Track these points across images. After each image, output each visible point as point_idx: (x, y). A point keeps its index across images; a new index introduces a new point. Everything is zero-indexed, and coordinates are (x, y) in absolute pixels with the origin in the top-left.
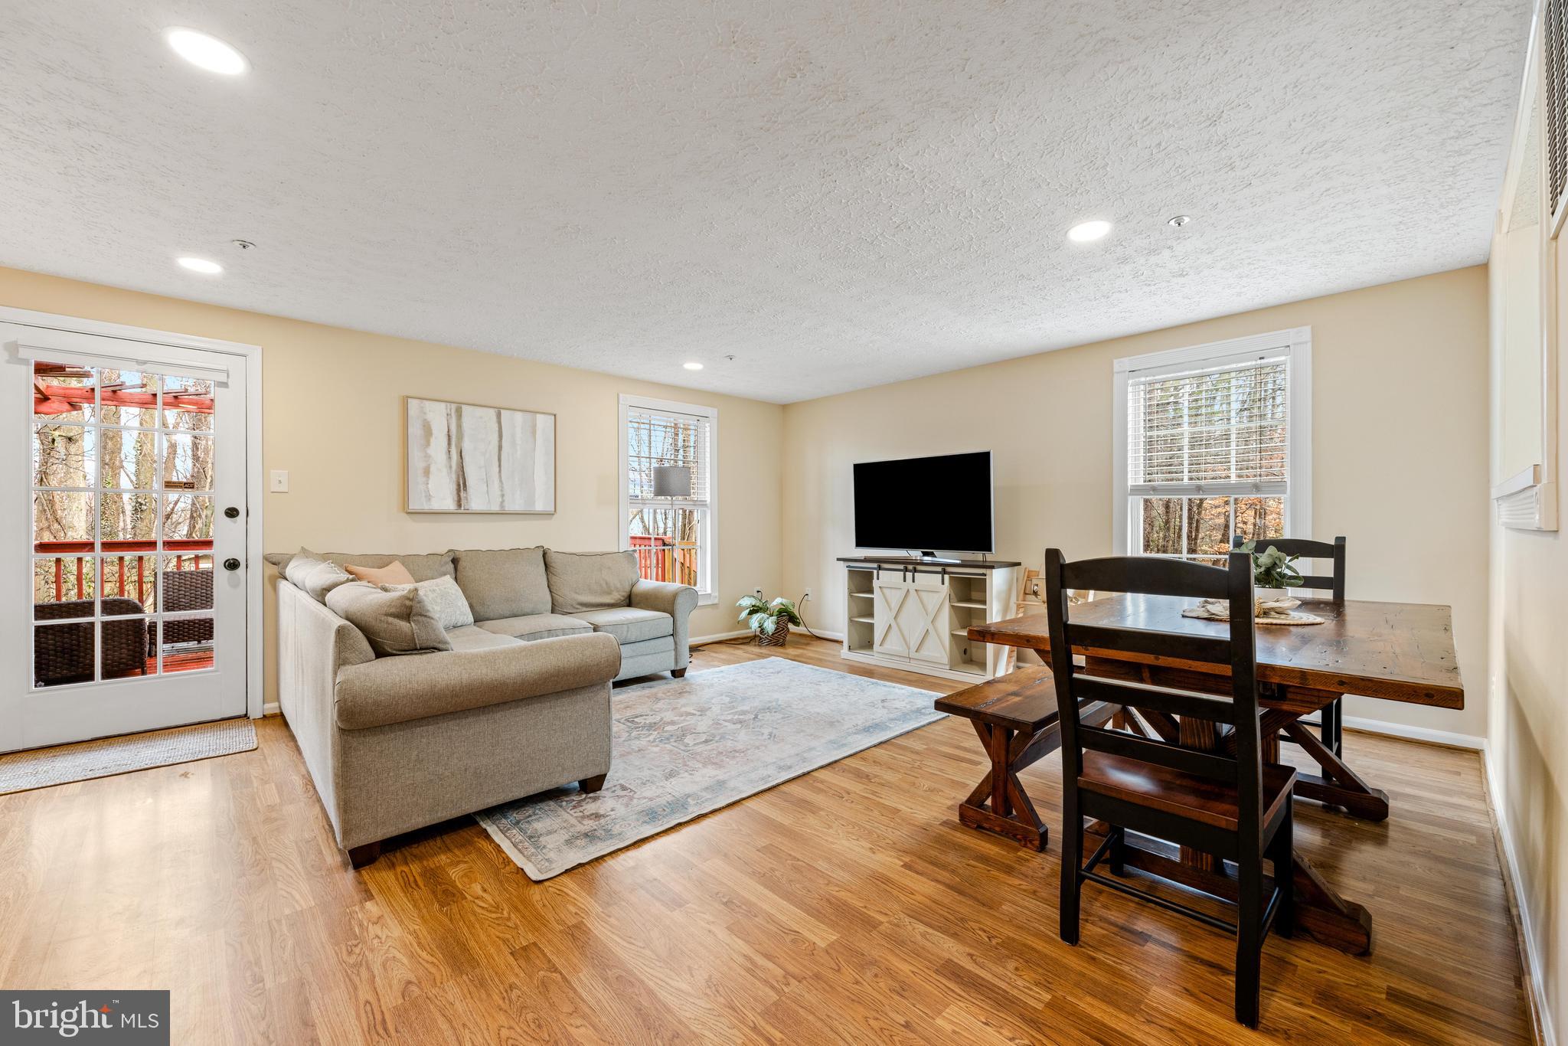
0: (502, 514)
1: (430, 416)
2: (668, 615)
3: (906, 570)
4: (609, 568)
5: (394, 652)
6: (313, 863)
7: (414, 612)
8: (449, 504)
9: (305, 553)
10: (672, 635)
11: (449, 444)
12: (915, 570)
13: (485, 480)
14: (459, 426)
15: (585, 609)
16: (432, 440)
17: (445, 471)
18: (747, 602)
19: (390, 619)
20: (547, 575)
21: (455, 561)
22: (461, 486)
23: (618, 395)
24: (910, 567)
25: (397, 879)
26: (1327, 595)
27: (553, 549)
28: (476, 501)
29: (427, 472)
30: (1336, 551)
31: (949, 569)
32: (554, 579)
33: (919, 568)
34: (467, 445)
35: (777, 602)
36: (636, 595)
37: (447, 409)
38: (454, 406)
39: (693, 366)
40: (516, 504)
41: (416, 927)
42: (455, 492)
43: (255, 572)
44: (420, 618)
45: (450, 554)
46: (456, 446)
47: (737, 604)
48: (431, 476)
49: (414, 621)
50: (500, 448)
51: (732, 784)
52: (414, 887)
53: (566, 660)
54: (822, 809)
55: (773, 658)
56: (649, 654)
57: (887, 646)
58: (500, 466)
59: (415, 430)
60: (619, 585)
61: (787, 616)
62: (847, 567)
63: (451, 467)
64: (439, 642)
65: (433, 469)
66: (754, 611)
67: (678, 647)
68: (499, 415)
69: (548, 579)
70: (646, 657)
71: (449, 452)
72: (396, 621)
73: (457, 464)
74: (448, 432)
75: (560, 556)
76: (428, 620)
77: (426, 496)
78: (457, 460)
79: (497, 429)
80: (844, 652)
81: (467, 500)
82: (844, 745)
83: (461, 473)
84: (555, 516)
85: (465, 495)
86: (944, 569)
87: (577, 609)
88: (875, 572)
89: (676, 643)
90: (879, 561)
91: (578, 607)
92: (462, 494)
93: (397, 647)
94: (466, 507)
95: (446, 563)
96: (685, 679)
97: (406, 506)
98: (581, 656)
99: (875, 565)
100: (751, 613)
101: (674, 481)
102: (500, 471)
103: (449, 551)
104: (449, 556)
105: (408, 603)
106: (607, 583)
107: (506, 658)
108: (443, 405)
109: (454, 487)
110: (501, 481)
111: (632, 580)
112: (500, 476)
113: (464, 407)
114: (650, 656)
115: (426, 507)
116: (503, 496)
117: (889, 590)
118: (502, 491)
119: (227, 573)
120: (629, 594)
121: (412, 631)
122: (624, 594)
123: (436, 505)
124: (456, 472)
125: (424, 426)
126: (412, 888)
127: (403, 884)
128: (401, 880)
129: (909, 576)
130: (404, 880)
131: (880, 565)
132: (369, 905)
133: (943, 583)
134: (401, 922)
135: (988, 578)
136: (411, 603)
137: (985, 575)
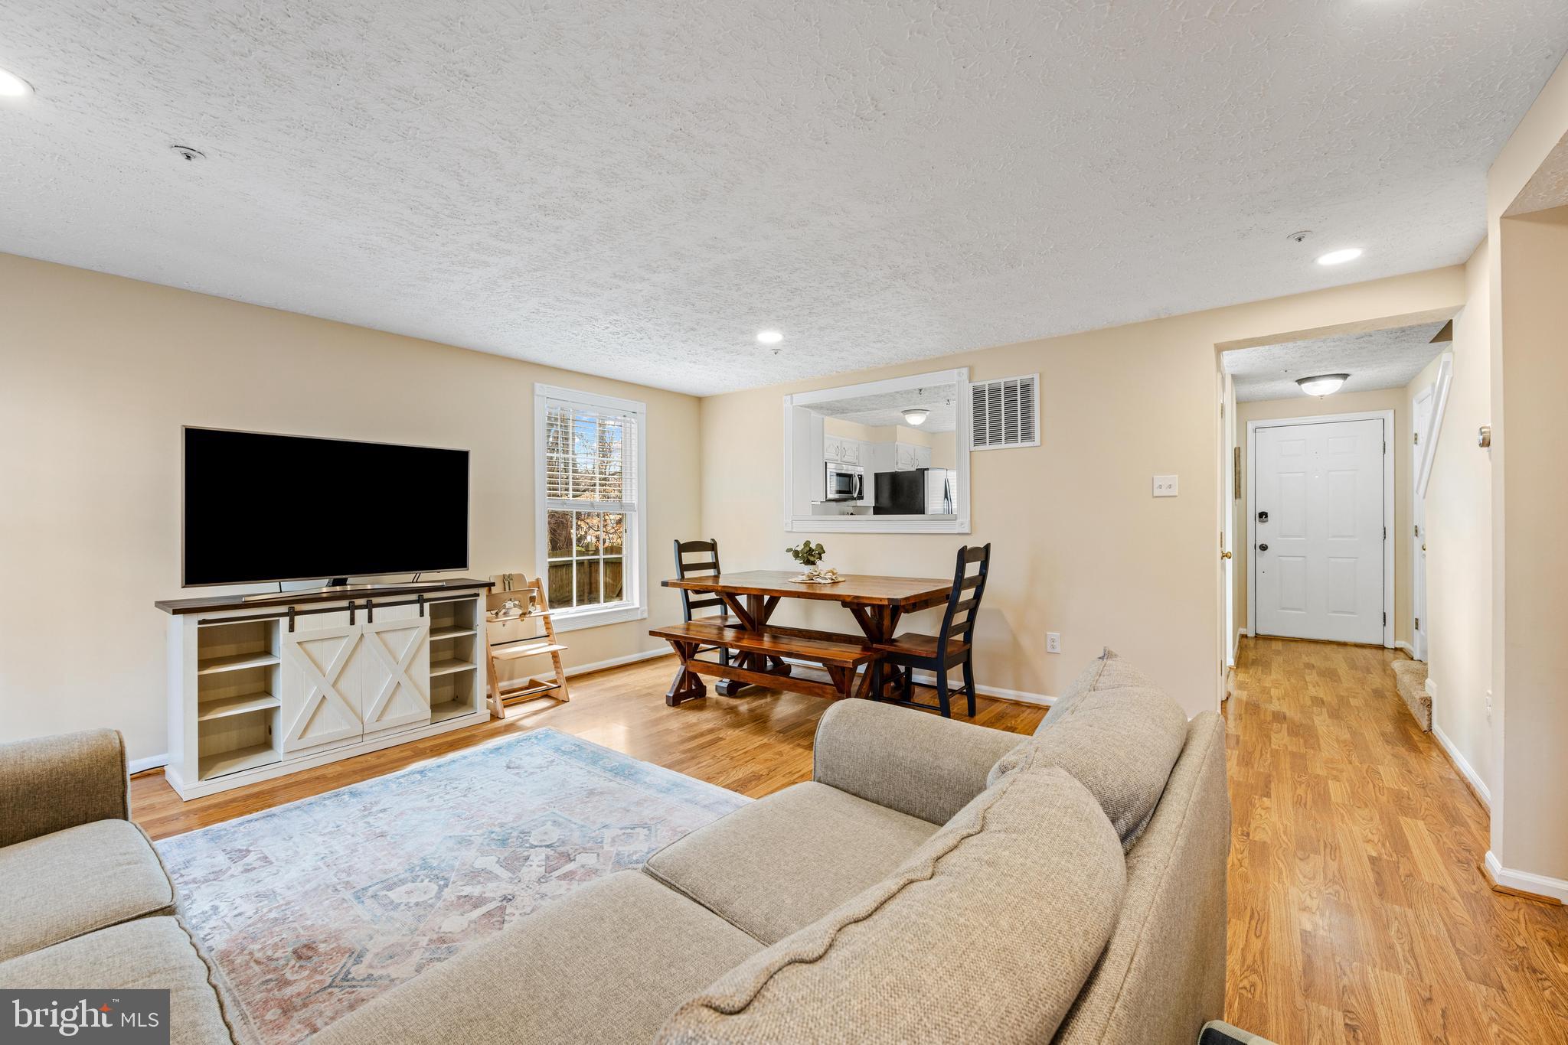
3: (353, 607)
12: (370, 606)
24: (362, 602)
25: (1268, 932)
31: (427, 595)
33: (377, 600)
41: (1276, 884)
52: (1256, 915)
57: (315, 734)
86: (419, 595)
88: (284, 622)
90: (292, 603)
99: (284, 609)
117: (318, 644)
126: (1259, 914)
127: (1265, 924)
128: (1264, 929)
129: (361, 615)
130: (1261, 928)
131: (293, 607)
132: (1309, 927)
133: (422, 614)
134: (1286, 894)
135: (480, 598)
137: (476, 595)
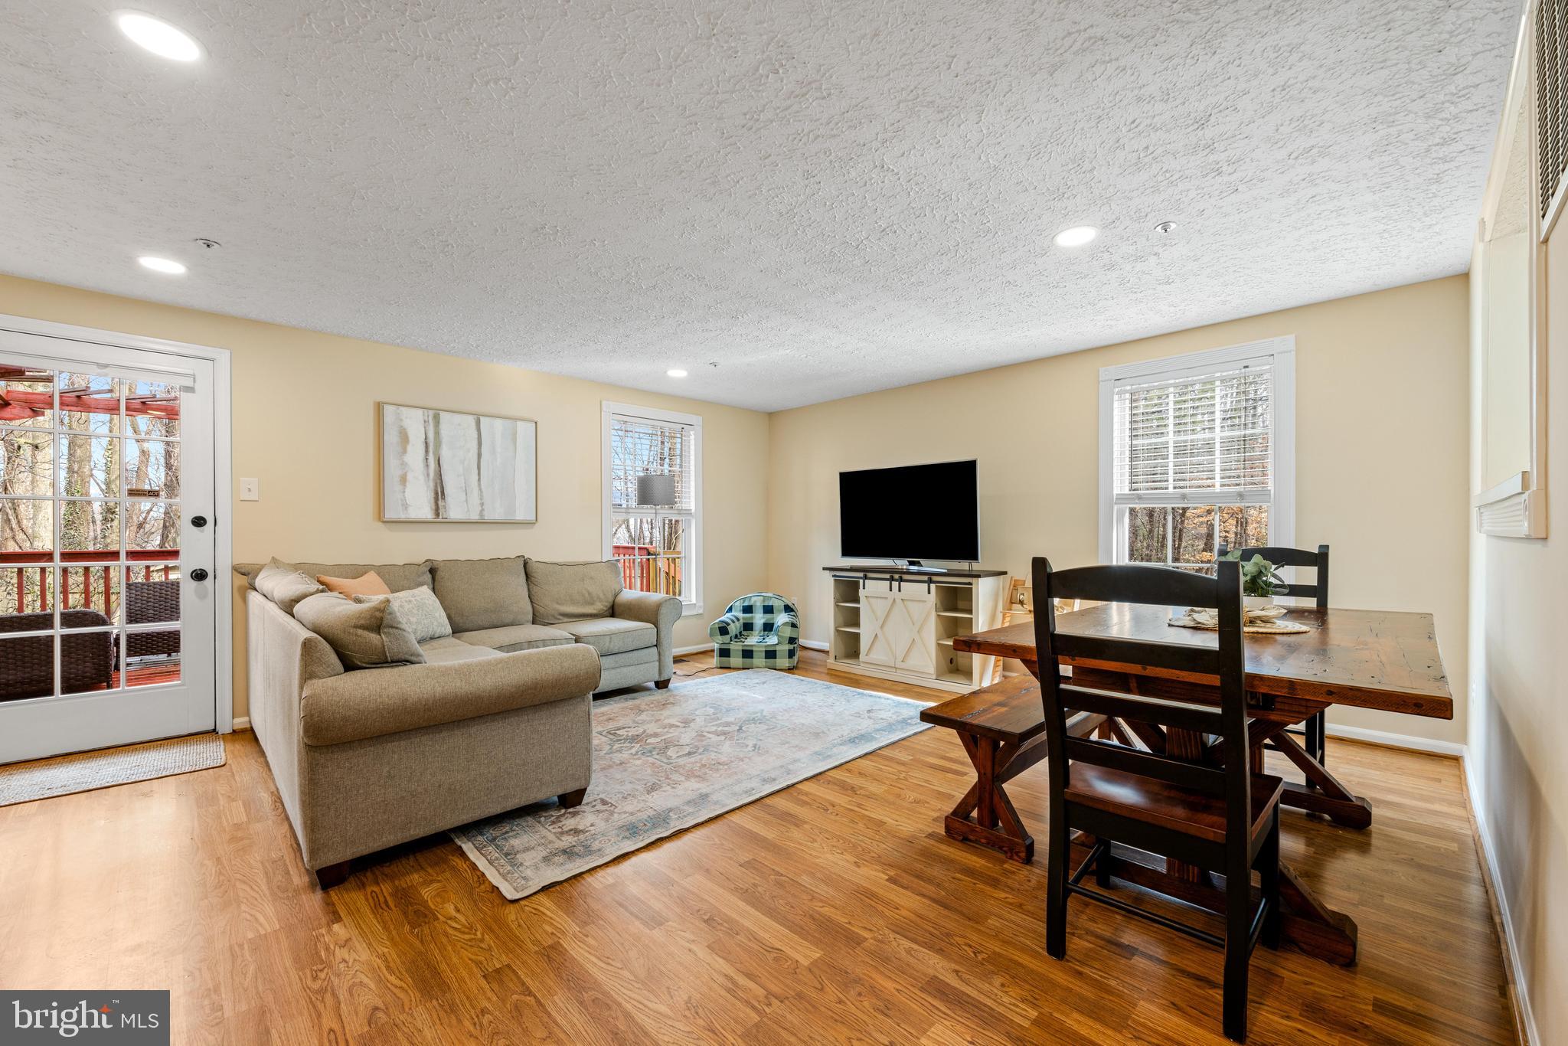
0: (482, 523)
1: (406, 423)
2: (652, 626)
3: (892, 579)
4: (591, 578)
5: (364, 665)
6: (279, 883)
7: (384, 624)
8: (427, 513)
9: (276, 563)
10: (656, 646)
11: (427, 451)
12: (901, 580)
13: (464, 489)
14: (437, 433)
15: (566, 620)
16: (409, 448)
17: (422, 478)
19: (360, 632)
20: (528, 585)
21: (433, 571)
22: (439, 494)
23: (601, 402)
24: (896, 576)
25: (367, 900)
26: (1311, 603)
27: (534, 559)
28: (455, 510)
29: (403, 480)
30: (1320, 559)
31: (935, 578)
32: (535, 589)
33: (905, 577)
34: (445, 453)
36: (621, 605)
37: (424, 415)
38: (431, 413)
39: (678, 372)
40: (496, 513)
41: (386, 950)
42: (433, 501)
43: (224, 582)
44: (391, 630)
45: (427, 564)
46: (434, 453)
48: (407, 484)
49: (385, 633)
50: (479, 455)
51: (714, 797)
52: (385, 907)
54: (806, 823)
56: (633, 665)
57: (872, 656)
58: (479, 474)
59: (391, 437)
60: (602, 596)
62: (833, 576)
63: (428, 475)
64: (412, 655)
65: (409, 477)
67: (662, 658)
68: (478, 423)
69: (529, 588)
70: (629, 668)
71: (427, 459)
72: (365, 633)
73: (435, 471)
74: (426, 439)
75: (541, 566)
76: (400, 632)
77: (403, 505)
78: (435, 468)
79: (477, 437)
80: (831, 660)
81: (445, 508)
82: (829, 756)
83: (439, 481)
84: (536, 525)
85: (443, 504)
86: (930, 579)
87: (559, 619)
88: (861, 582)
89: (659, 654)
90: (865, 570)
91: (560, 617)
92: (441, 503)
93: (367, 660)
94: (445, 516)
95: (424, 573)
96: (669, 691)
97: (382, 515)
99: (861, 575)
101: (658, 489)
102: (479, 480)
103: (427, 561)
104: (426, 566)
105: (378, 614)
106: (589, 593)
108: (420, 412)
109: (431, 495)
110: (480, 489)
111: (615, 590)
112: (479, 485)
113: (441, 413)
114: (633, 667)
115: (403, 516)
116: (482, 504)
117: (875, 599)
118: (481, 499)
119: (194, 584)
120: (612, 604)
121: (383, 643)
122: (607, 604)
123: (413, 514)
124: (434, 479)
125: (400, 433)
126: (382, 909)
127: (372, 905)
128: (371, 900)
129: (895, 585)
130: (374, 900)
131: (866, 573)
132: (336, 927)
133: (929, 592)
134: (370, 945)
135: (974, 587)
136: (381, 614)
137: (970, 584)
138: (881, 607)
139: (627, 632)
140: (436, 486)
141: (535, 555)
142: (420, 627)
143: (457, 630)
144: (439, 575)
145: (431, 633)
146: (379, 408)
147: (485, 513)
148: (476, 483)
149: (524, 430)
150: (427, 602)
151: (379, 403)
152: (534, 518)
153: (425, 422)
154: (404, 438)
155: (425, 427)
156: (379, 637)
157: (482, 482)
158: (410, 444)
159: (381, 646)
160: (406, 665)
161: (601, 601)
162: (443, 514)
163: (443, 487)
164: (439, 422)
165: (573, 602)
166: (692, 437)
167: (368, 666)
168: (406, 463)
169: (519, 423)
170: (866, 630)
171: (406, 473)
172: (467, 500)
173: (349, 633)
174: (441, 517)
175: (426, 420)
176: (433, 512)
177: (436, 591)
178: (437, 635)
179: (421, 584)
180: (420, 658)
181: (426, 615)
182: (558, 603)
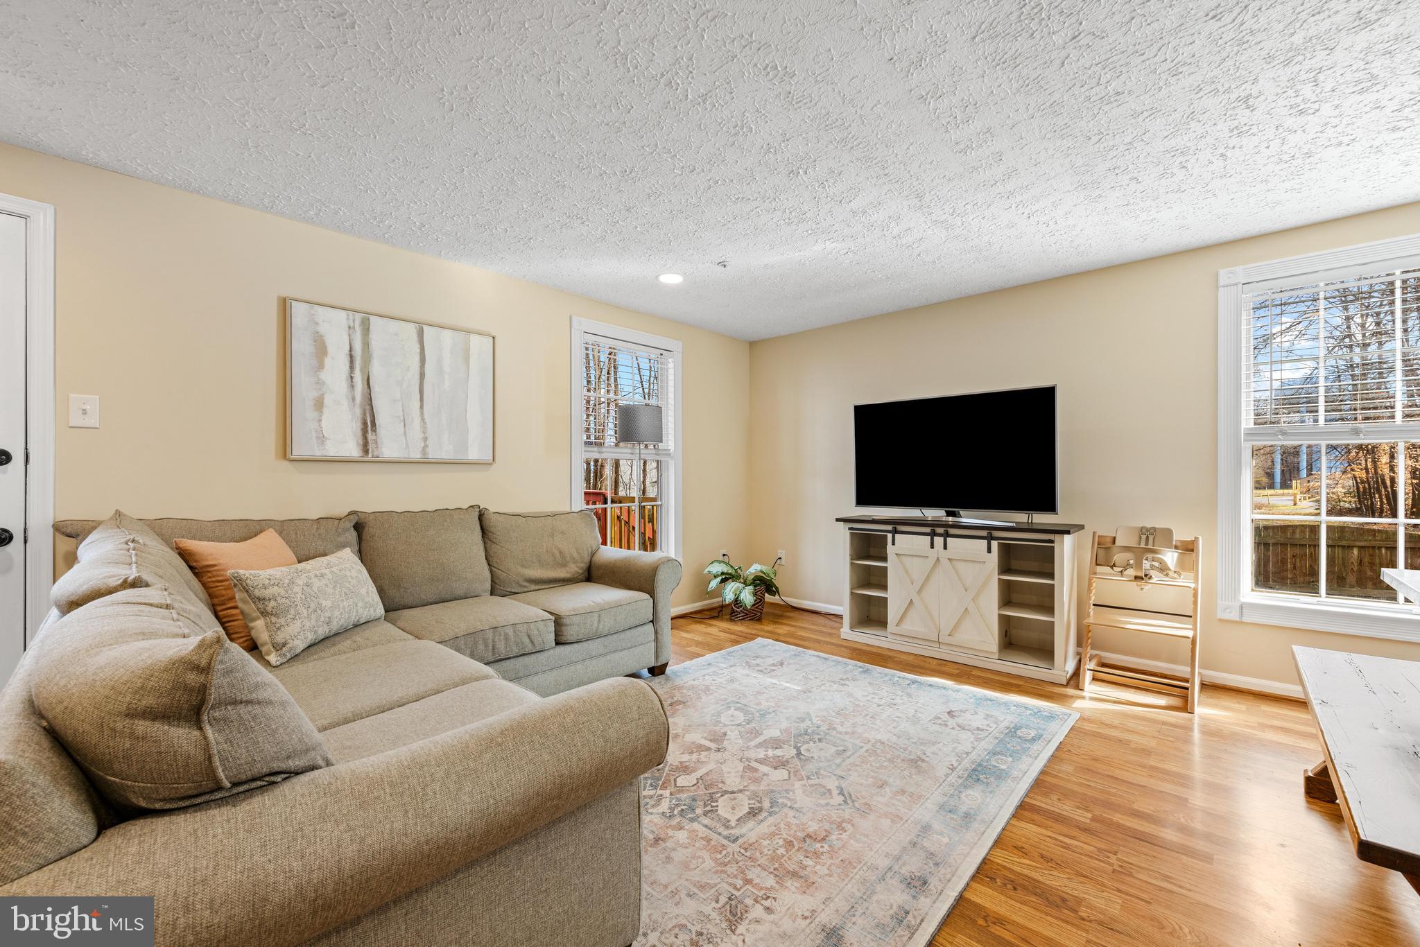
0: (425, 463)
1: (323, 329)
2: (646, 596)
3: (933, 534)
4: (563, 533)
5: (158, 806)
7: (212, 699)
8: (352, 449)
9: (119, 519)
10: (652, 621)
11: (352, 367)
12: (946, 535)
13: (402, 418)
14: (366, 345)
15: (533, 587)
16: (327, 361)
17: (345, 404)
18: (717, 568)
19: (142, 726)
20: (485, 543)
21: (359, 527)
22: (369, 425)
23: (570, 317)
24: (940, 530)
27: (492, 509)
28: (389, 445)
29: (319, 404)
31: (996, 534)
32: (494, 548)
33: (952, 531)
34: (376, 370)
35: (754, 569)
36: (600, 567)
37: (348, 319)
38: (358, 317)
39: (671, 279)
40: (443, 449)
42: (359, 433)
43: (40, 548)
44: (232, 711)
45: (351, 517)
46: (362, 370)
47: (706, 571)
48: (325, 410)
49: (214, 722)
50: (422, 376)
53: (575, 759)
55: (760, 640)
56: (625, 649)
57: (907, 627)
58: (422, 400)
59: (301, 346)
60: (575, 555)
61: (764, 585)
62: (849, 529)
63: (354, 399)
64: (288, 757)
65: (328, 400)
66: (726, 577)
67: (660, 637)
68: (421, 334)
69: (485, 548)
70: (621, 654)
71: (352, 378)
72: (159, 730)
73: (363, 394)
74: (350, 351)
75: (501, 518)
77: (318, 438)
78: (363, 390)
79: (419, 351)
80: (846, 632)
81: (376, 443)
83: (368, 407)
84: (494, 465)
85: (374, 437)
86: (989, 534)
87: (525, 586)
88: (890, 536)
89: (656, 632)
90: (896, 523)
91: (525, 584)
92: (370, 436)
93: (164, 793)
94: (375, 454)
95: (346, 530)
96: (668, 679)
97: (289, 450)
98: (601, 743)
99: (890, 528)
100: (723, 581)
101: (644, 424)
102: (422, 407)
103: (351, 513)
104: (350, 521)
105: (193, 678)
106: (561, 553)
107: (448, 775)
108: (343, 314)
109: (358, 426)
110: (423, 420)
111: (592, 547)
112: (422, 414)
113: (372, 318)
114: (625, 652)
115: (318, 453)
116: (425, 439)
117: (909, 559)
118: (424, 433)
120: (588, 564)
121: (207, 748)
122: (582, 565)
123: (332, 451)
124: (361, 405)
125: (315, 341)
129: (939, 541)
131: (897, 525)
133: (989, 551)
135: (1056, 545)
136: (202, 678)
137: (1052, 542)
138: (918, 568)
139: (618, 606)
140: (364, 414)
141: (492, 505)
142: (337, 613)
143: (392, 608)
144: (368, 532)
145: (353, 619)
146: (284, 306)
147: (429, 450)
148: (418, 413)
149: (479, 345)
150: (348, 573)
151: (285, 300)
152: (492, 458)
153: (349, 327)
154: (321, 349)
155: (349, 335)
156: (196, 733)
157: (425, 410)
158: (329, 356)
159: (201, 757)
160: (274, 783)
161: (575, 562)
162: (373, 451)
163: (374, 416)
164: (368, 329)
165: (542, 564)
166: (671, 365)
167: (168, 806)
168: (324, 382)
169: (473, 337)
170: (895, 596)
171: (323, 395)
172: (405, 432)
173: (113, 730)
174: (370, 455)
175: (352, 325)
176: (361, 447)
177: (363, 554)
178: (362, 621)
179: (342, 546)
180: (312, 754)
181: (346, 594)
182: (523, 566)
